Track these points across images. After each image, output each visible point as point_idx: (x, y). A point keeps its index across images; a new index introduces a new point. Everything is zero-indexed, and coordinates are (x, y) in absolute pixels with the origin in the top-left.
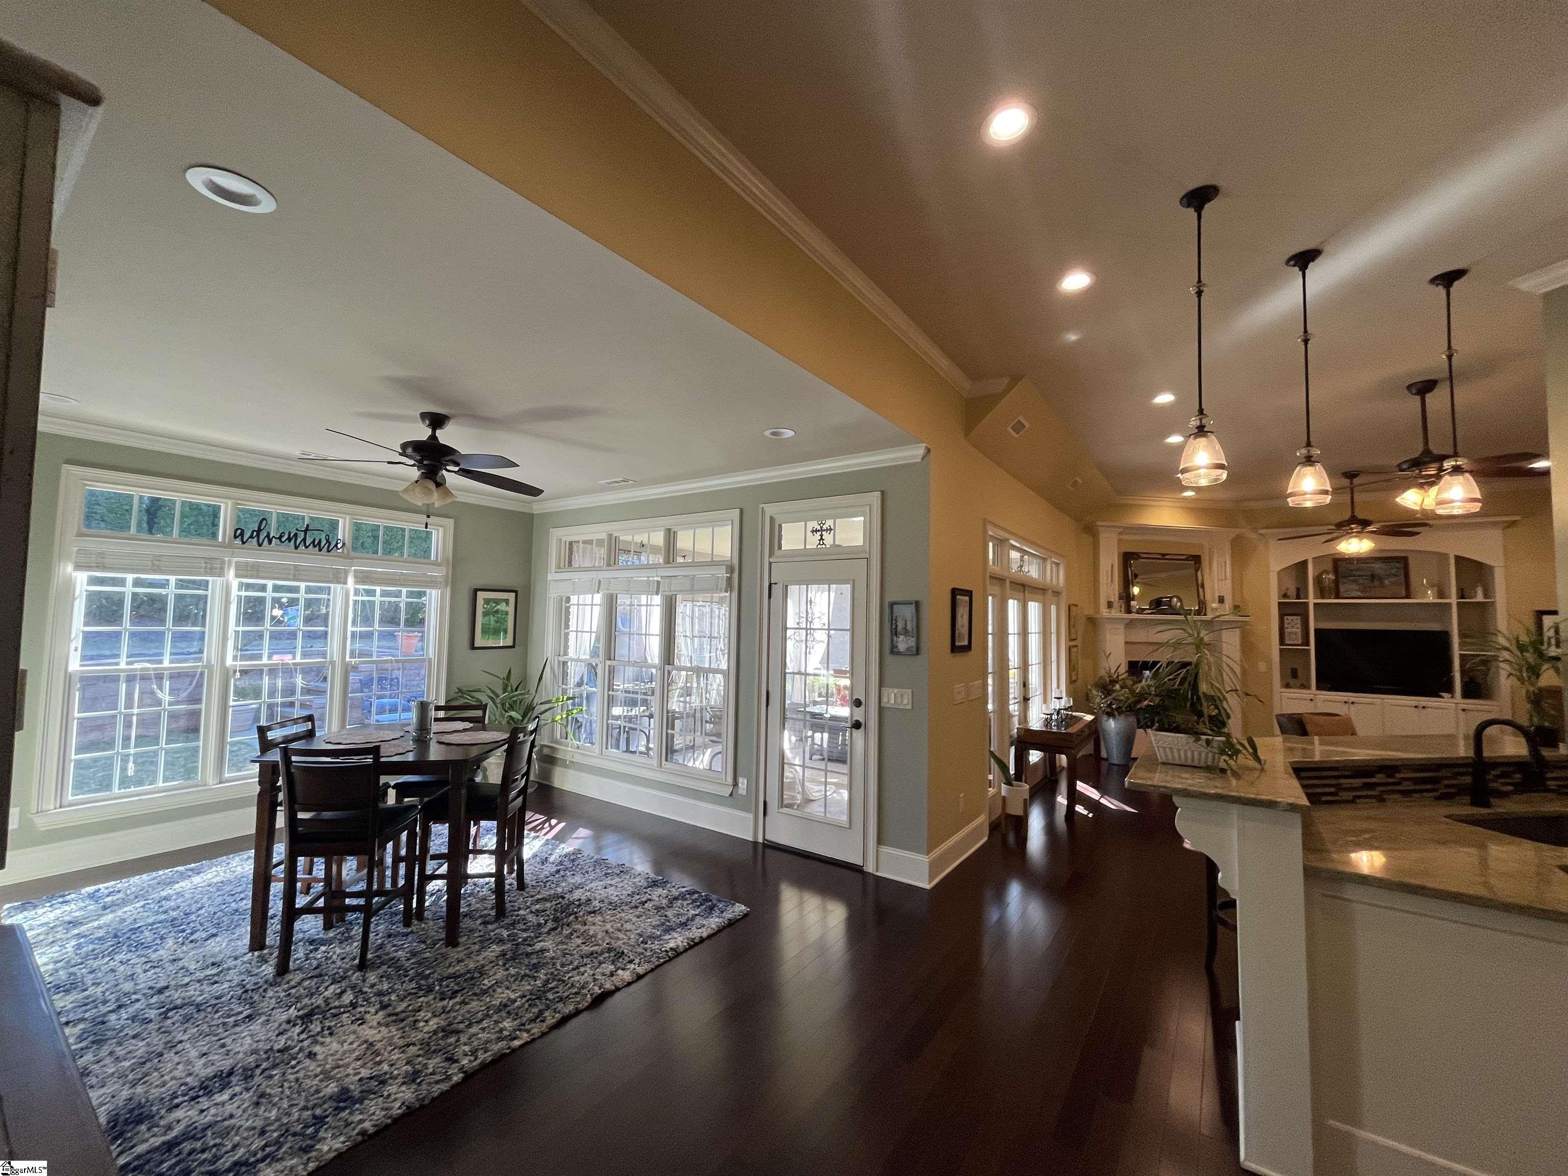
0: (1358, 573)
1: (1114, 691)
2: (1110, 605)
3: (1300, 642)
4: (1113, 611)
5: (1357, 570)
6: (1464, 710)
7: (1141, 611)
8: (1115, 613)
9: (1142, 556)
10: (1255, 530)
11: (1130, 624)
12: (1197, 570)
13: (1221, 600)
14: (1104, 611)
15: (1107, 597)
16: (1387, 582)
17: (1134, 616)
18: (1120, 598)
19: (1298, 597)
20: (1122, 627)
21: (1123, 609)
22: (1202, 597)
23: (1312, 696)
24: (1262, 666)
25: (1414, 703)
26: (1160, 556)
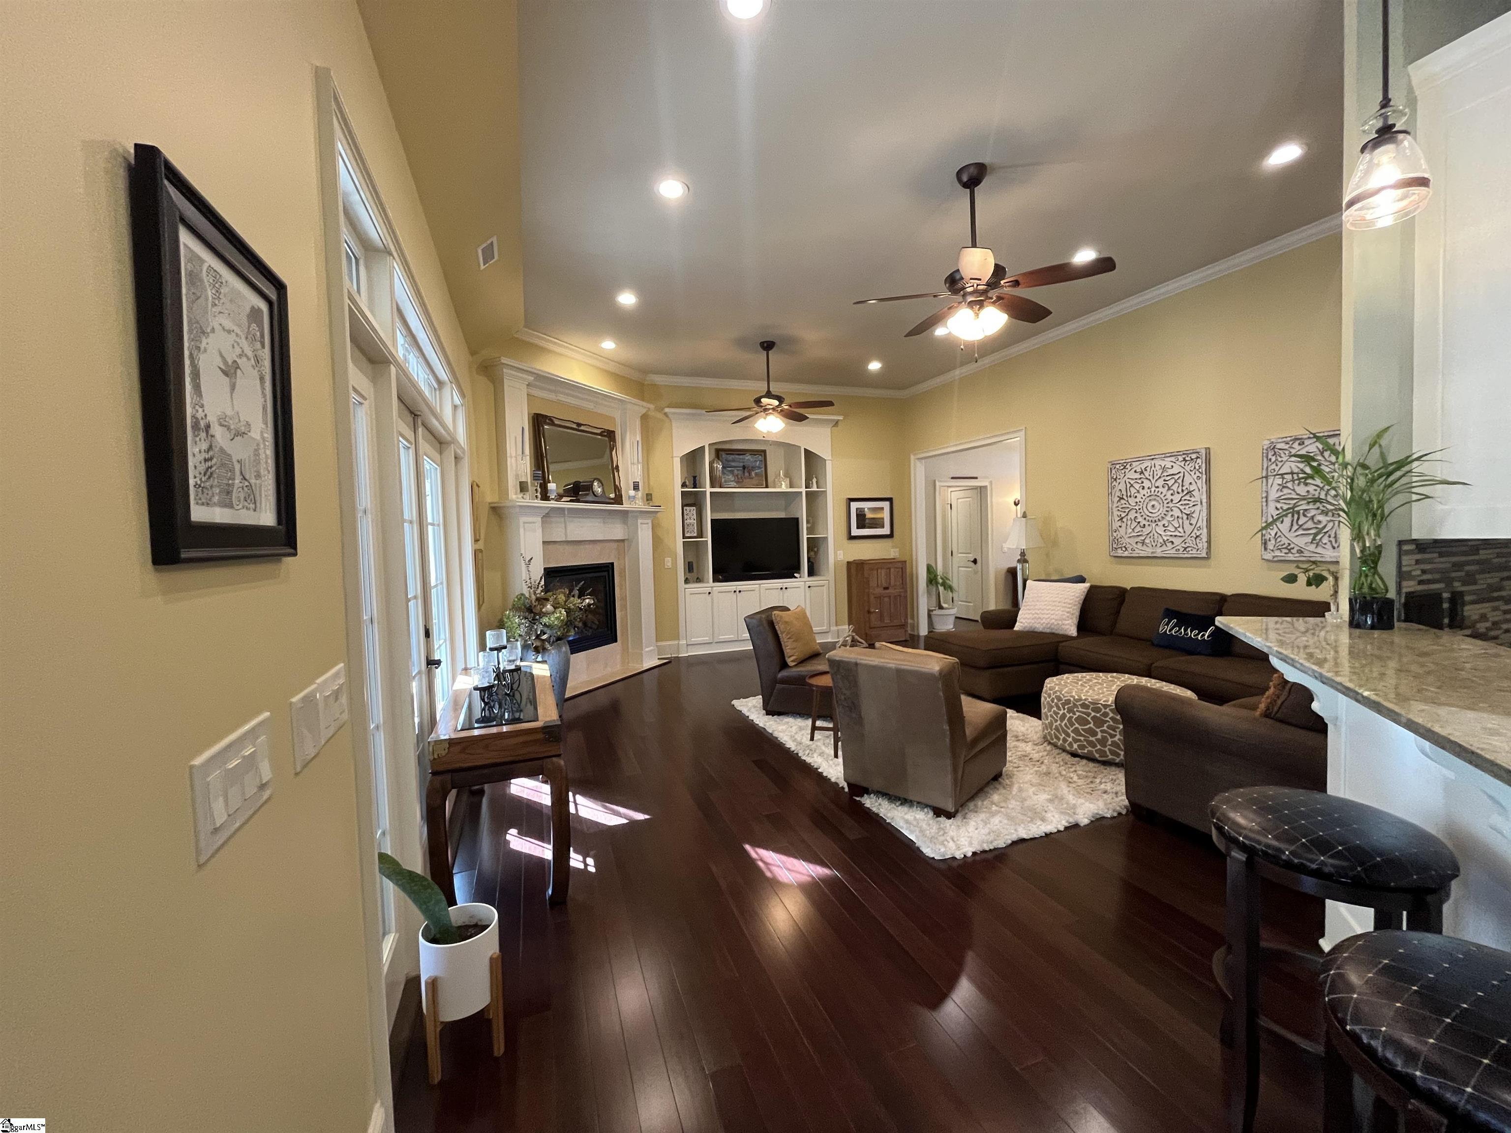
0: (733, 464)
1: (543, 615)
2: (523, 488)
3: (695, 535)
4: (527, 496)
5: (733, 461)
6: (809, 587)
7: (559, 497)
8: (531, 500)
9: (557, 422)
10: (660, 409)
11: (548, 516)
12: (611, 450)
13: (636, 487)
14: (514, 495)
15: (517, 476)
16: (753, 474)
17: (552, 504)
18: (535, 477)
19: (695, 487)
20: (540, 519)
21: (539, 494)
22: (617, 483)
23: (709, 590)
24: (668, 562)
25: (780, 586)
26: (575, 426)
